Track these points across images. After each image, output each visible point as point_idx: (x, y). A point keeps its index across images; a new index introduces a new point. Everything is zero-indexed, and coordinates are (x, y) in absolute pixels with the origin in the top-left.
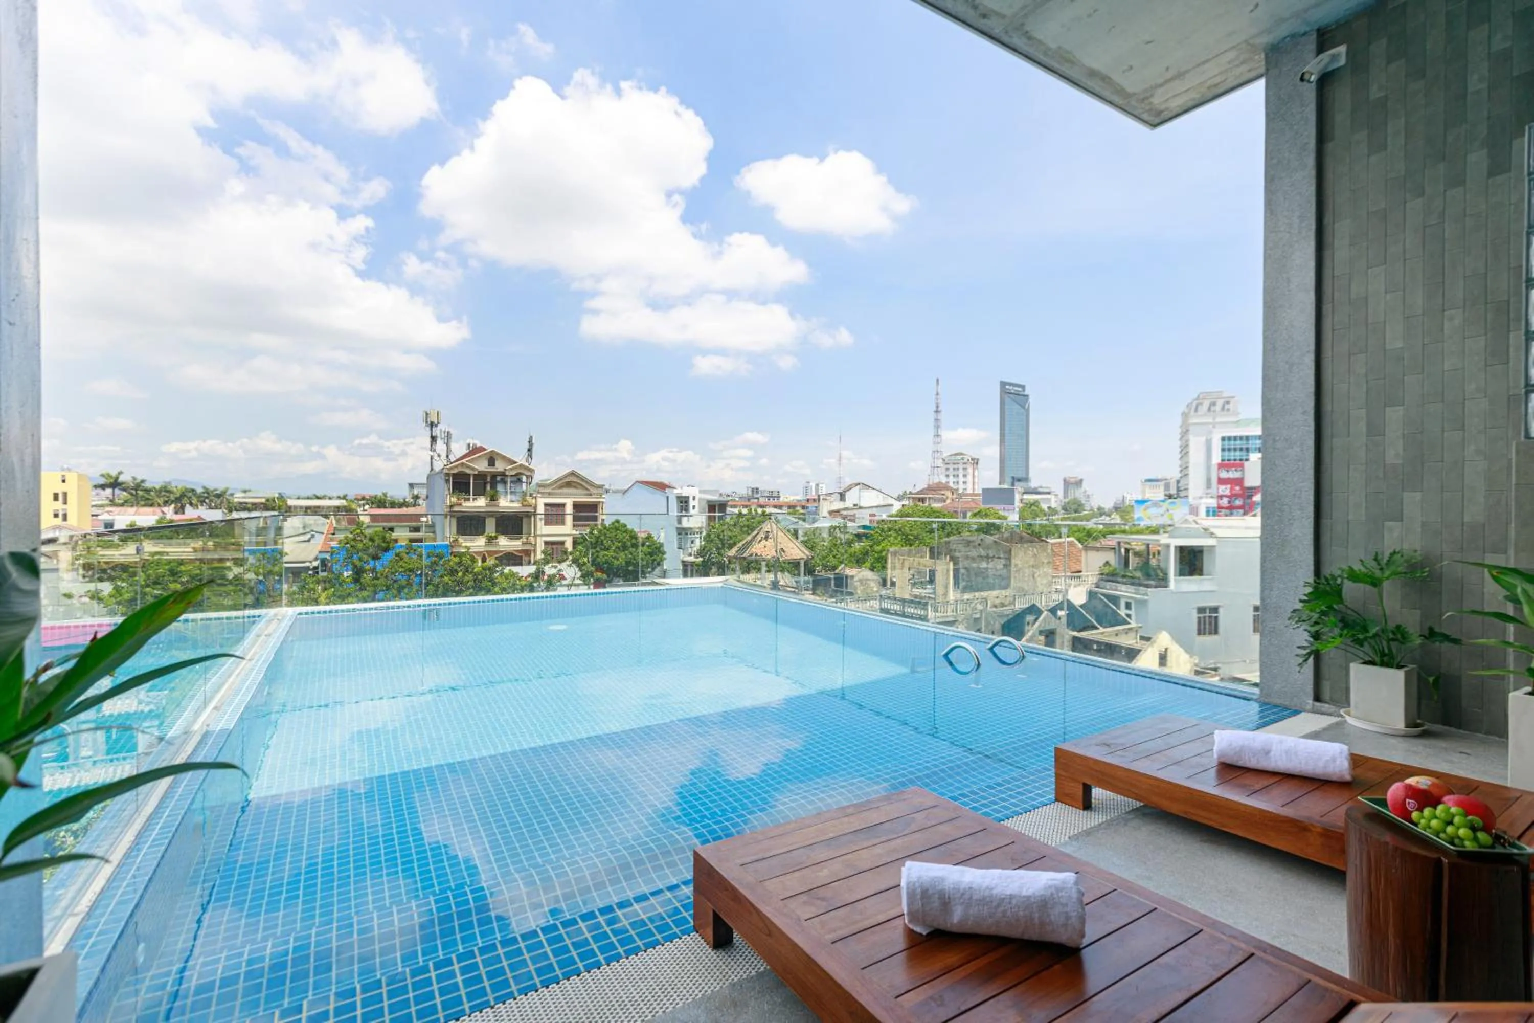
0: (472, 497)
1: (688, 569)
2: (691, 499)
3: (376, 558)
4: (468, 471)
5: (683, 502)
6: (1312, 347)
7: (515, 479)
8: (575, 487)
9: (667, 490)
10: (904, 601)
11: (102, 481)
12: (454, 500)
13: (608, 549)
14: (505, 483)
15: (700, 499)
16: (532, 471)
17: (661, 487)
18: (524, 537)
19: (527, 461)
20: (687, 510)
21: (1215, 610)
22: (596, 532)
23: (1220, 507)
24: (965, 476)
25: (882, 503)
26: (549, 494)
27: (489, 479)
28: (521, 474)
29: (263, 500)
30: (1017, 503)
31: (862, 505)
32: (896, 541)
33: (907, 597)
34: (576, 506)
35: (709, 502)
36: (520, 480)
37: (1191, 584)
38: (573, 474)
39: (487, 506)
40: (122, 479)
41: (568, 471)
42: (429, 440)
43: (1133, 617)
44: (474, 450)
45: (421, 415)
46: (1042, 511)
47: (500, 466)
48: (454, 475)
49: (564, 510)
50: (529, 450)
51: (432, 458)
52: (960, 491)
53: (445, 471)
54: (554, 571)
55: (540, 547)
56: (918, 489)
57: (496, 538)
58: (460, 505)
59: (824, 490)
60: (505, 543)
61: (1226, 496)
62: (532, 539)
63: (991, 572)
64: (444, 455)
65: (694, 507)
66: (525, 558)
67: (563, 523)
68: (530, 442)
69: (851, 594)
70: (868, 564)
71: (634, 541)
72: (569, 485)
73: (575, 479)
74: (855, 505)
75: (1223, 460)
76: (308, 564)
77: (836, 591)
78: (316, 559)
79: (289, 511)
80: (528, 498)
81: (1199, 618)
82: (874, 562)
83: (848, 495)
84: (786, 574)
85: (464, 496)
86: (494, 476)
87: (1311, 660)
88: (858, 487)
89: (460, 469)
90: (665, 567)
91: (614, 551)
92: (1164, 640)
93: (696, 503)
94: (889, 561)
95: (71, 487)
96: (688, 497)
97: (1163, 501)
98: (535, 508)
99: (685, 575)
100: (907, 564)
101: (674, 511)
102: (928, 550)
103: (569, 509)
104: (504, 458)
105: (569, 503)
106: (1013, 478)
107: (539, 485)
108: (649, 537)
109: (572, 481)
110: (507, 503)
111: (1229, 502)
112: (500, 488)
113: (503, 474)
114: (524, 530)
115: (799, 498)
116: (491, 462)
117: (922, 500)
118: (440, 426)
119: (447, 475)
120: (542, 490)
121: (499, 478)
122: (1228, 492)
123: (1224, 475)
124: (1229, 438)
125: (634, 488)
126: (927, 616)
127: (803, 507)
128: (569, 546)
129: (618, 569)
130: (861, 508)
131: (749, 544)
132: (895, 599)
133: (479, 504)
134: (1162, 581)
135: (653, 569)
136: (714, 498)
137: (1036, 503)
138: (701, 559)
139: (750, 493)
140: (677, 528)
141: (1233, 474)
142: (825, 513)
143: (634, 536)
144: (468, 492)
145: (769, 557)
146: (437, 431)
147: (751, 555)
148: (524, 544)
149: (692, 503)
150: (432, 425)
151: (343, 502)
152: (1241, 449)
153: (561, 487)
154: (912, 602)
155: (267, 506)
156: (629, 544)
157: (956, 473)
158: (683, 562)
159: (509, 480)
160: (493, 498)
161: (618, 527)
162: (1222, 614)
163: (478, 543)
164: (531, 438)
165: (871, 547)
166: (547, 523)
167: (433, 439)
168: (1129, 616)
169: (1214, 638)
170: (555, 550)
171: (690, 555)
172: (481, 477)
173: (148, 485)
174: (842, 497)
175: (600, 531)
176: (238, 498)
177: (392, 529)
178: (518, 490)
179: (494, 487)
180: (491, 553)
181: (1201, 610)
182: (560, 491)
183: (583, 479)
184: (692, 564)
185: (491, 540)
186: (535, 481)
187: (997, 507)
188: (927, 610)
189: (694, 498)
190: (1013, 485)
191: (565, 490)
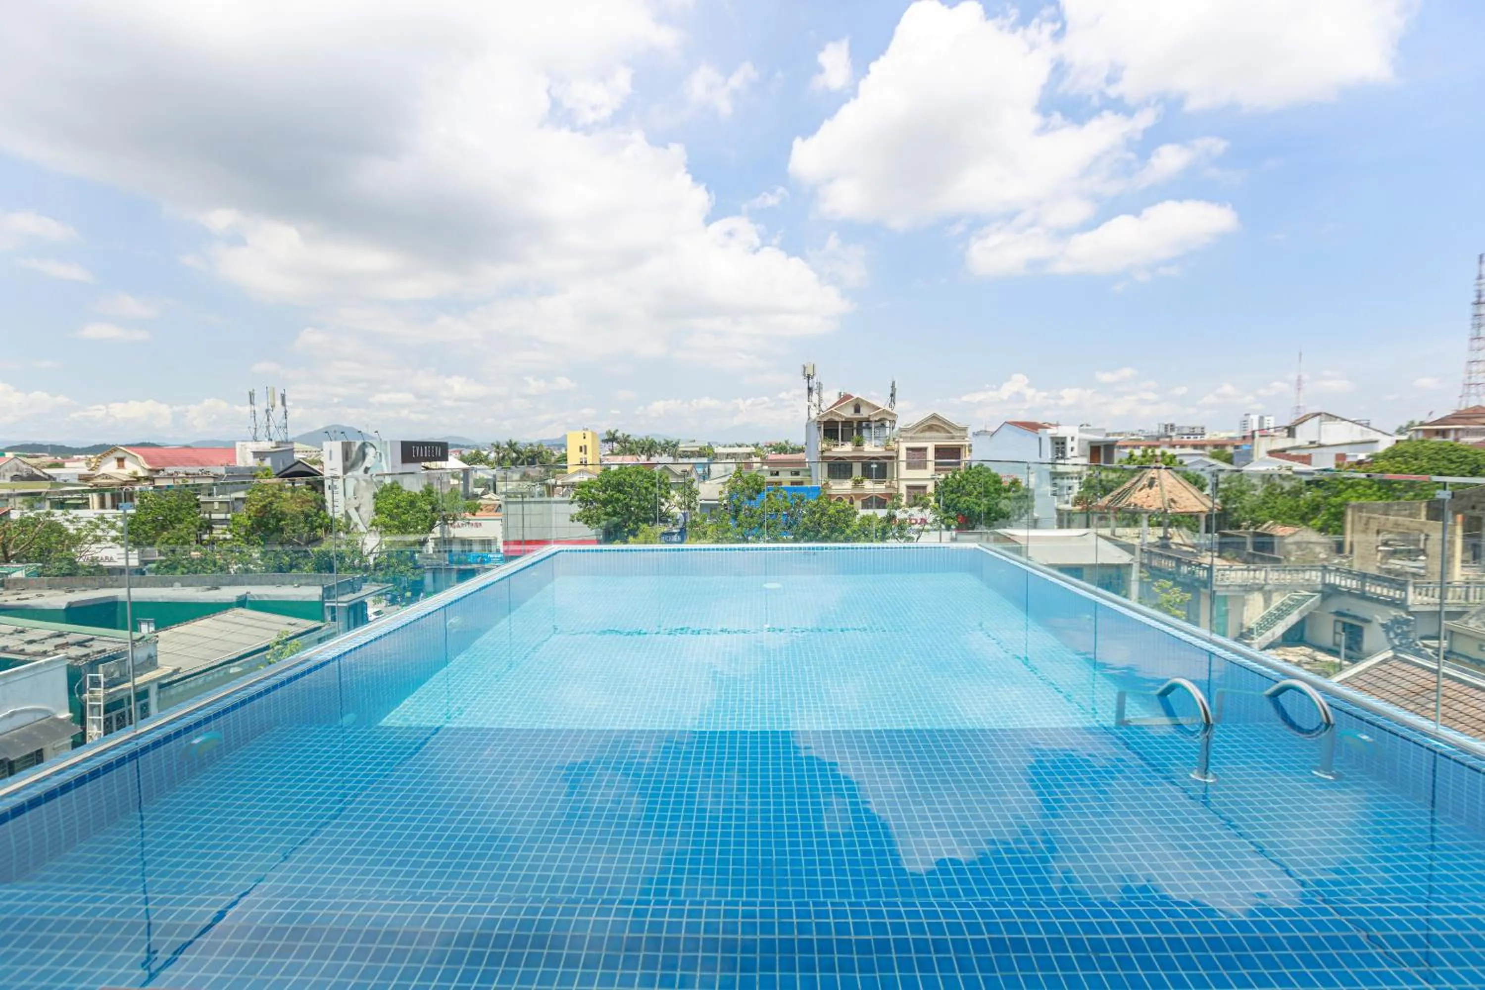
0: (840, 442)
1: (1064, 520)
2: (1069, 440)
3: (751, 498)
4: (837, 419)
5: (1059, 444)
7: (879, 424)
8: (938, 431)
9: (1040, 431)
10: (1363, 577)
11: (606, 437)
12: (825, 446)
13: (969, 494)
14: (870, 428)
15: (1080, 440)
16: (894, 415)
17: (1033, 427)
18: (888, 480)
19: (890, 406)
20: (1063, 453)
22: (958, 477)
25: (1358, 439)
26: (911, 438)
27: (855, 425)
28: (885, 419)
29: (698, 449)
31: (1323, 442)
32: (1369, 492)
33: (1372, 570)
34: (938, 449)
35: (1091, 442)
36: (883, 425)
38: (934, 417)
39: (854, 451)
40: (618, 434)
41: (929, 413)
42: (806, 391)
44: (844, 398)
45: (801, 370)
47: (865, 413)
48: (825, 422)
49: (925, 455)
50: (892, 395)
51: (809, 408)
53: (819, 419)
54: (906, 516)
55: (903, 490)
56: (1436, 417)
57: (862, 481)
58: (830, 450)
59: (1270, 422)
60: (870, 487)
62: (895, 483)
64: (818, 405)
65: (1072, 449)
66: (889, 502)
67: (925, 467)
68: (893, 387)
69: (1278, 560)
70: (1318, 522)
71: (997, 486)
72: (930, 428)
73: (937, 423)
74: (1311, 443)
77: (1254, 555)
79: (714, 457)
80: (891, 443)
82: (1328, 519)
83: (1299, 429)
84: (1185, 529)
85: (834, 442)
86: (860, 422)
88: (1318, 418)
89: (830, 417)
90: (1036, 515)
91: (976, 497)
93: (1075, 444)
94: (1349, 518)
95: (588, 442)
96: (1065, 438)
98: (898, 452)
99: (1061, 526)
100: (1374, 526)
101: (1048, 454)
102: (1424, 505)
103: (931, 454)
104: (868, 404)
105: (931, 447)
107: (901, 430)
108: (1015, 483)
109: (933, 425)
110: (871, 448)
112: (865, 433)
113: (868, 420)
114: (888, 475)
115: (1232, 435)
116: (857, 410)
117: (1444, 433)
118: (815, 378)
119: (820, 423)
120: (904, 434)
121: (864, 424)
125: (1003, 429)
126: (1405, 599)
127: (1237, 447)
128: (931, 489)
129: (979, 515)
130: (1321, 446)
131: (1126, 492)
132: (1350, 572)
133: (846, 449)
135: (1020, 517)
136: (1100, 438)
138: (1079, 508)
139: (1162, 430)
140: (1051, 473)
142: (1263, 454)
143: (998, 481)
144: (837, 438)
145: (1153, 508)
146: (813, 383)
147: (1129, 505)
148: (887, 487)
149: (1069, 444)
150: (809, 377)
151: (753, 450)
153: (923, 431)
154: (1379, 578)
155: (700, 454)
156: (992, 489)
158: (1058, 510)
159: (873, 425)
160: (859, 444)
161: (981, 470)
163: (845, 487)
164: (893, 383)
165: (1325, 498)
166: (910, 466)
167: (810, 390)
170: (917, 495)
171: (1067, 502)
172: (848, 423)
173: (631, 439)
174: (1291, 431)
175: (962, 477)
176: (682, 447)
177: (777, 473)
178: (882, 434)
179: (859, 432)
180: (858, 496)
182: (922, 435)
183: (945, 422)
184: (1069, 513)
185: (857, 483)
186: (897, 426)
188: (1405, 591)
189: (1073, 439)
191: (927, 434)
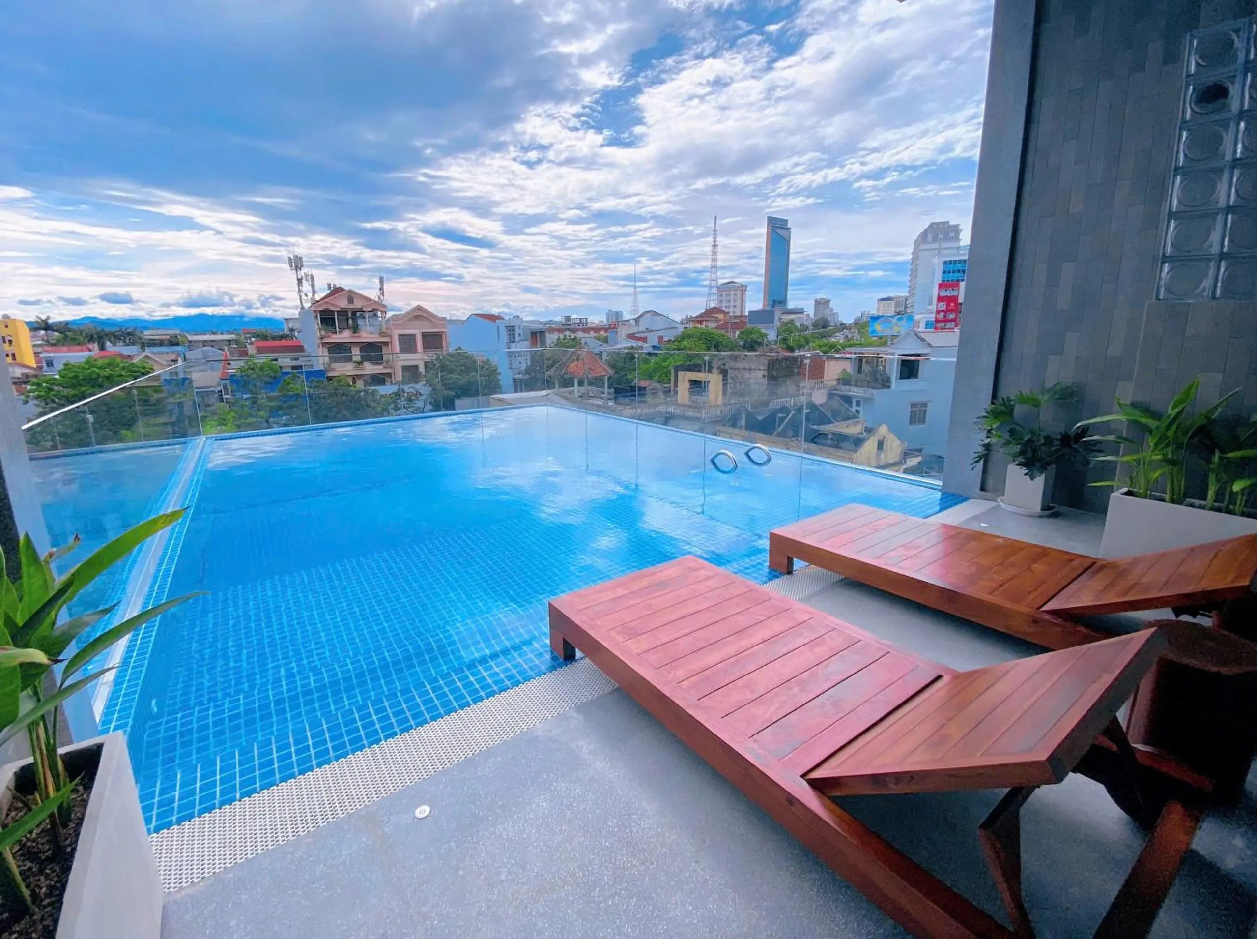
0: (338, 330)
1: (518, 385)
2: (517, 327)
3: (267, 384)
4: (332, 309)
5: (511, 331)
6: (1012, 211)
7: (372, 314)
8: (422, 320)
9: (498, 321)
10: (683, 406)
11: (36, 324)
12: (323, 333)
13: (453, 372)
14: (364, 317)
15: (524, 328)
16: (385, 306)
17: (492, 318)
18: (384, 362)
19: (380, 297)
20: (514, 337)
21: (925, 405)
22: (442, 358)
23: (937, 320)
24: (735, 301)
25: (669, 326)
26: (402, 326)
27: (350, 314)
28: (377, 310)
29: (168, 337)
30: (777, 323)
31: (652, 328)
33: (687, 402)
34: (425, 336)
35: (531, 330)
36: (376, 315)
37: (909, 384)
38: (419, 308)
39: (351, 337)
41: (414, 305)
42: (295, 281)
43: (861, 414)
44: (335, 291)
45: (286, 259)
46: (796, 328)
47: (357, 304)
48: (321, 311)
49: (415, 340)
50: (381, 289)
51: (300, 297)
52: (731, 314)
53: (313, 309)
54: (412, 390)
55: (399, 370)
56: (697, 313)
57: (362, 363)
58: (329, 337)
59: (623, 317)
60: (370, 368)
61: (942, 311)
62: (391, 364)
63: (752, 381)
64: (310, 295)
65: (520, 334)
66: (387, 379)
67: (415, 350)
71: (474, 365)
72: (417, 317)
73: (420, 313)
74: (647, 329)
75: (943, 281)
76: (212, 389)
78: (219, 385)
79: (190, 345)
80: (384, 330)
81: (912, 411)
82: (660, 376)
83: (642, 320)
84: (594, 387)
85: (332, 329)
86: (354, 313)
87: (982, 462)
88: (650, 313)
89: (325, 307)
90: (500, 385)
92: (883, 430)
93: (521, 331)
94: (673, 374)
96: (514, 326)
97: (892, 317)
98: (391, 338)
99: (516, 390)
100: (687, 376)
101: (504, 338)
103: (419, 339)
104: (360, 296)
105: (418, 333)
106: (774, 301)
107: (392, 319)
108: (486, 361)
109: (419, 315)
110: (367, 334)
111: (945, 316)
112: (360, 321)
113: (361, 310)
114: (384, 357)
115: (602, 323)
116: (351, 300)
117: (701, 322)
118: (304, 269)
119: (315, 311)
120: (395, 323)
121: (358, 314)
122: (944, 308)
123: (943, 293)
124: (950, 262)
125: (470, 320)
127: (606, 331)
128: (422, 369)
130: (651, 331)
131: (564, 363)
132: (678, 405)
133: (345, 336)
134: (885, 383)
136: (535, 326)
137: (791, 322)
138: (528, 376)
139: (564, 321)
140: (507, 352)
141: (949, 293)
142: (624, 336)
143: (473, 361)
144: (334, 326)
145: (580, 374)
146: (302, 275)
147: (566, 373)
148: (385, 368)
149: (518, 331)
150: (297, 269)
151: (233, 336)
152: (959, 271)
153: (410, 320)
154: (690, 406)
155: (172, 342)
156: (470, 368)
157: (728, 298)
158: (514, 379)
159: (366, 315)
160: (355, 329)
162: (929, 409)
163: (348, 368)
164: (382, 277)
165: (659, 363)
166: (402, 350)
167: (300, 281)
168: (857, 411)
169: (923, 426)
170: (411, 373)
171: (519, 373)
172: (343, 313)
173: (72, 326)
174: (637, 322)
175: (445, 357)
176: (148, 335)
177: (276, 360)
178: (375, 322)
179: (355, 321)
180: (360, 376)
181: (913, 405)
182: (410, 323)
183: (428, 313)
184: (521, 381)
185: (357, 365)
186: (388, 315)
187: (759, 326)
188: (702, 413)
189: (519, 327)
190: (773, 306)
191: (414, 323)
